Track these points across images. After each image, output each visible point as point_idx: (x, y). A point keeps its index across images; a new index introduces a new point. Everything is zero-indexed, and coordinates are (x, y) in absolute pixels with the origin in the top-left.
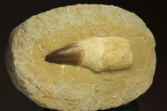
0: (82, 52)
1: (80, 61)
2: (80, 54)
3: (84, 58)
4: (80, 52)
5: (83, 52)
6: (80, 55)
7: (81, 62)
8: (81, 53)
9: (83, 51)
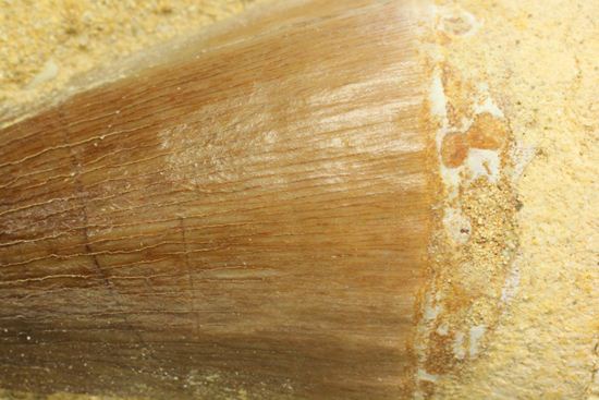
0: (457, 158)
1: (422, 348)
2: (427, 205)
3: (511, 288)
4: (422, 161)
5: (476, 160)
6: (413, 225)
7: (442, 360)
8: (450, 177)
9: (478, 139)
